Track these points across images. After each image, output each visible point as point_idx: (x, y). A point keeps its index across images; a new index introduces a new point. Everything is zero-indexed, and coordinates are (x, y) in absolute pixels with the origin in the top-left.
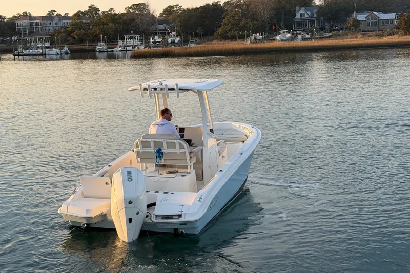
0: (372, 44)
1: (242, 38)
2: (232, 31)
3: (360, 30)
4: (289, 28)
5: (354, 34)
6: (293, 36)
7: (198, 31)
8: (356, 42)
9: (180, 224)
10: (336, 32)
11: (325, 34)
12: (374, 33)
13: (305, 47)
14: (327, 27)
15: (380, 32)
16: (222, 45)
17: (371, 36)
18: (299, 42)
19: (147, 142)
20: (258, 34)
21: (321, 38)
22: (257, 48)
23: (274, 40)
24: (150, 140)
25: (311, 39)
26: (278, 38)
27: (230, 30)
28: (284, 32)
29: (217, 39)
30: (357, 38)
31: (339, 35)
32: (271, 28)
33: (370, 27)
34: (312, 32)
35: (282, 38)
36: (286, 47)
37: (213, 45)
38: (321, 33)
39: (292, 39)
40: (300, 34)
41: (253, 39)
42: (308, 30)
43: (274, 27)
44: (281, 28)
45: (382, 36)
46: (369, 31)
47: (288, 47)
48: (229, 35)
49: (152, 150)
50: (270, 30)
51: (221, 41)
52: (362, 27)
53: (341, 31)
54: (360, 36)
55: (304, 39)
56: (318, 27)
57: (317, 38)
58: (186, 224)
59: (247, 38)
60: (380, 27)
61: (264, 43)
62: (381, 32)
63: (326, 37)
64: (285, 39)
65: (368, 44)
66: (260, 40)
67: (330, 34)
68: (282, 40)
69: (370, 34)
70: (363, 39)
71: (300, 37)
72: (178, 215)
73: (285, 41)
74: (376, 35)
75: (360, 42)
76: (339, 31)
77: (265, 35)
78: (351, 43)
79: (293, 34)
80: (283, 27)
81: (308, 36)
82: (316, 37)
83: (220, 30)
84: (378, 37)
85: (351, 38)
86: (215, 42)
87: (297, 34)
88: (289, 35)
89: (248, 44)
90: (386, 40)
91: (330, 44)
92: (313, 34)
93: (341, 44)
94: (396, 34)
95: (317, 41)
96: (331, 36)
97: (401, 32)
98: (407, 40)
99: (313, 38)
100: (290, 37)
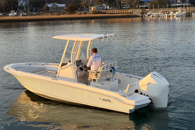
0: (55, 18)
3: (50, 12)
4: (15, 10)
5: (47, 13)
6: (18, 14)
8: (48, 17)
10: (38, 12)
11: (33, 13)
12: (56, 13)
13: (24, 19)
14: (34, 10)
18: (21, 17)
21: (32, 15)
23: (8, 15)
25: (26, 15)
26: (10, 15)
28: (13, 12)
30: (48, 15)
31: (40, 14)
32: (6, 9)
33: (54, 10)
34: (27, 12)
35: (12, 15)
38: (31, 12)
39: (17, 15)
40: (21, 13)
42: (25, 11)
43: (8, 9)
45: (60, 14)
46: (53, 12)
47: (16, 19)
50: (6, 11)
52: (50, 10)
53: (41, 12)
54: (50, 14)
55: (23, 15)
56: (30, 10)
57: (29, 15)
60: (58, 10)
61: (3, 17)
62: (59, 12)
63: (34, 15)
64: (13, 15)
65: (53, 18)
67: (36, 13)
68: (12, 16)
69: (54, 14)
70: (51, 16)
71: (21, 14)
73: (14, 16)
75: (50, 17)
77: (3, 13)
78: (46, 18)
79: (17, 13)
80: (12, 9)
81: (25, 14)
82: (29, 14)
84: (58, 15)
85: (46, 15)
87: (19, 13)
88: (16, 13)
90: (62, 16)
91: (36, 18)
92: (27, 13)
93: (41, 18)
94: (66, 14)
95: (29, 16)
96: (36, 14)
97: (68, 13)
98: (71, 16)
99: (28, 15)
100: (16, 14)
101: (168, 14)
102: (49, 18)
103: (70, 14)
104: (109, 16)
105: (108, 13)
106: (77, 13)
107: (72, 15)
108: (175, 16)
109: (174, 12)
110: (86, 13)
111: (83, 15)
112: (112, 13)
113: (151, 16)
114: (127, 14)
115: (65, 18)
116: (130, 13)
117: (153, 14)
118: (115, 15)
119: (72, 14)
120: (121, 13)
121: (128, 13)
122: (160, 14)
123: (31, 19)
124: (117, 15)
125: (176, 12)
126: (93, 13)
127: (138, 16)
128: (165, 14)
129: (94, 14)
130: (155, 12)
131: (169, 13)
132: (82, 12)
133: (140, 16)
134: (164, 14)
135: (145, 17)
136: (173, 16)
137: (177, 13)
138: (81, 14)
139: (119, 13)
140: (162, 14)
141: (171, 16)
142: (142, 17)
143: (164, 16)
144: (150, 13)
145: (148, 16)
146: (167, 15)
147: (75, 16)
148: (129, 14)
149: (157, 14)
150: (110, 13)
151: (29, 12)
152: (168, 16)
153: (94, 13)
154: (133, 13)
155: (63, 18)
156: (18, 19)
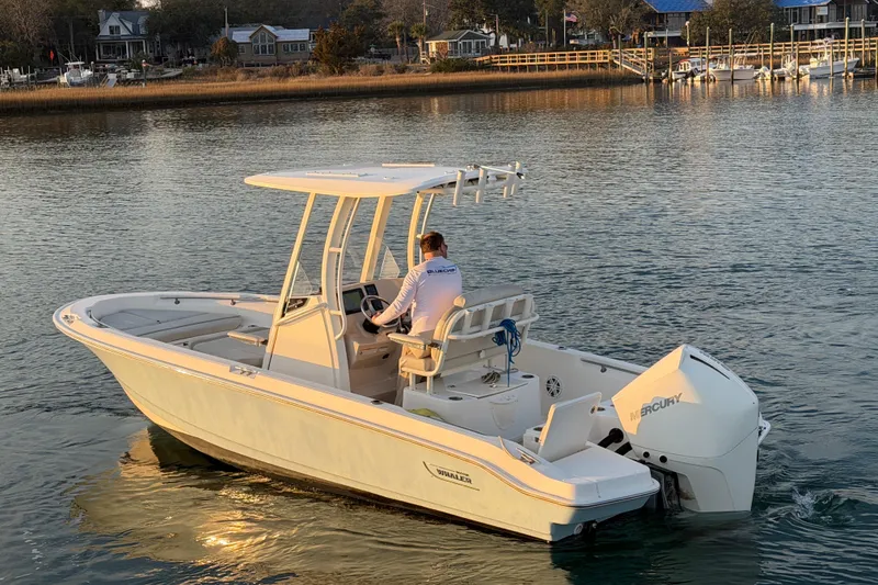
0: (266, 91)
3: (241, 64)
4: (87, 55)
5: (228, 72)
6: (97, 75)
8: (233, 89)
10: (190, 66)
11: (166, 70)
12: (270, 69)
14: (170, 57)
15: (281, 68)
17: (263, 76)
18: (111, 89)
20: (16, 71)
21: (160, 80)
22: (16, 103)
23: (55, 83)
25: (136, 81)
26: (63, 79)
28: (76, 67)
30: (234, 79)
31: (198, 73)
32: (45, 57)
33: (261, 58)
34: (140, 67)
35: (72, 79)
36: (83, 100)
38: (158, 68)
39: (93, 81)
40: (113, 71)
41: (4, 80)
42: (130, 61)
43: (52, 56)
44: (68, 57)
45: (286, 75)
46: (258, 65)
47: (89, 100)
50: (44, 60)
52: (244, 57)
53: (201, 65)
54: (241, 76)
55: (122, 82)
56: (151, 55)
57: (151, 80)
60: (279, 58)
61: (32, 89)
62: (283, 67)
63: (169, 79)
64: (78, 80)
65: (258, 92)
66: (21, 83)
67: (180, 71)
68: (72, 84)
69: (260, 73)
70: (248, 82)
71: (112, 76)
73: (79, 85)
74: (275, 74)
75: (242, 88)
76: (196, 64)
77: (32, 72)
78: (223, 90)
79: (96, 71)
80: (72, 54)
81: (130, 76)
82: (150, 76)
84: (277, 78)
85: (223, 80)
87: (105, 70)
88: (88, 73)
90: (295, 83)
91: (180, 92)
92: (141, 71)
93: (203, 92)
94: (314, 72)
95: (151, 85)
96: (181, 74)
97: (323, 67)
98: (336, 84)
99: (142, 80)
100: (90, 77)
101: (775, 68)
102: (242, 92)
103: (332, 73)
104: (509, 80)
105: (504, 69)
106: (361, 68)
107: (343, 77)
108: (806, 79)
109: (803, 59)
110: (402, 70)
111: (391, 79)
112: (523, 68)
113: (698, 78)
114: (589, 71)
115: (309, 90)
116: (602, 65)
117: (705, 67)
118: (537, 74)
119: (342, 73)
120: (562, 67)
121: (592, 66)
122: (736, 67)
123: (155, 97)
124: (547, 74)
125: (812, 59)
126: (438, 69)
127: (638, 80)
128: (761, 70)
129: (440, 71)
130: (715, 59)
131: (777, 66)
132: (387, 64)
133: (648, 81)
134: (758, 67)
135: (670, 81)
136: (799, 76)
137: (814, 63)
138: (380, 72)
139: (552, 68)
140: (748, 67)
141: (787, 79)
142: (658, 81)
143: (756, 77)
144: (693, 64)
145: (686, 77)
146: (768, 74)
147: (356, 83)
148: (599, 70)
149: (723, 67)
150: (514, 69)
151: (147, 68)
152: (773, 79)
153: (441, 66)
154: (614, 66)
155: (301, 90)
156: (100, 99)
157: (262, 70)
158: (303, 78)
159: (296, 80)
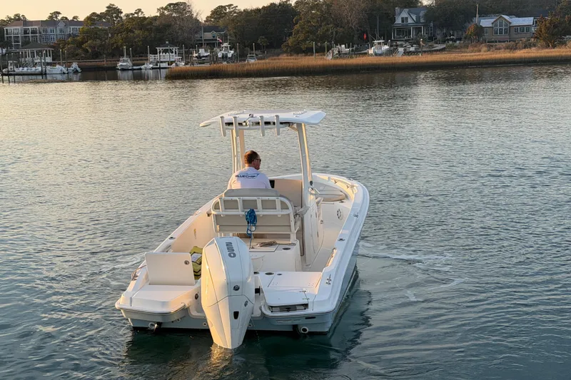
0: (501, 59)
1: (321, 51)
2: (307, 42)
3: (485, 41)
4: (386, 37)
5: (476, 46)
6: (392, 48)
7: (259, 41)
8: (478, 57)
9: (306, 318)
10: (451, 42)
11: (435, 45)
12: (504, 44)
13: (408, 63)
14: (439, 37)
15: (512, 43)
16: (292, 61)
17: (499, 49)
18: (400, 57)
19: (232, 201)
20: (343, 46)
21: (431, 52)
22: (342, 66)
23: (366, 54)
24: (237, 198)
25: (415, 53)
26: (371, 51)
27: (305, 40)
28: (379, 43)
29: (286, 52)
30: (480, 51)
31: (456, 47)
32: (361, 37)
33: (499, 37)
34: (418, 43)
35: (377, 51)
36: (382, 64)
37: (280, 61)
38: (430, 44)
39: (389, 53)
40: (401, 46)
41: (336, 52)
42: (412, 39)
43: (365, 36)
44: (375, 38)
45: (514, 48)
46: (496, 42)
47: (385, 64)
48: (303, 47)
49: (240, 212)
50: (360, 40)
51: (291, 55)
52: (487, 36)
53: (458, 42)
54: (485, 49)
55: (407, 53)
56: (426, 36)
57: (425, 52)
58: (314, 318)
59: (328, 51)
60: (512, 37)
61: (352, 58)
62: (514, 43)
63: (437, 51)
64: (380, 52)
65: (495, 59)
66: (346, 54)
67: (444, 46)
68: (376, 55)
69: (498, 46)
70: (488, 53)
71: (401, 50)
72: (303, 305)
73: (380, 55)
74: (507, 48)
75: (484, 57)
76: (455, 41)
77: (353, 47)
78: (471, 58)
79: (391, 46)
80: (377, 35)
81: (412, 49)
82: (424, 50)
83: (290, 41)
84: (508, 50)
85: (472, 52)
86: (284, 56)
87: (397, 46)
88: (386, 47)
89: (329, 59)
90: (521, 53)
91: (443, 60)
92: (419, 46)
93: (459, 60)
94: (535, 46)
95: (424, 55)
96: (444, 48)
97: (541, 43)
98: (550, 54)
99: (420, 52)
100: (387, 50)
102: (483, 60)
103: (547, 47)
106: (568, 43)
107: (555, 50)
115: (530, 58)
119: (554, 47)
123: (427, 63)
147: (564, 54)
155: (525, 58)
156: (392, 64)
157: (499, 45)
158: (526, 50)
159: (522, 51)
